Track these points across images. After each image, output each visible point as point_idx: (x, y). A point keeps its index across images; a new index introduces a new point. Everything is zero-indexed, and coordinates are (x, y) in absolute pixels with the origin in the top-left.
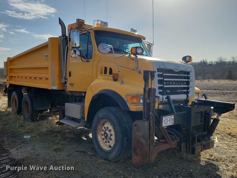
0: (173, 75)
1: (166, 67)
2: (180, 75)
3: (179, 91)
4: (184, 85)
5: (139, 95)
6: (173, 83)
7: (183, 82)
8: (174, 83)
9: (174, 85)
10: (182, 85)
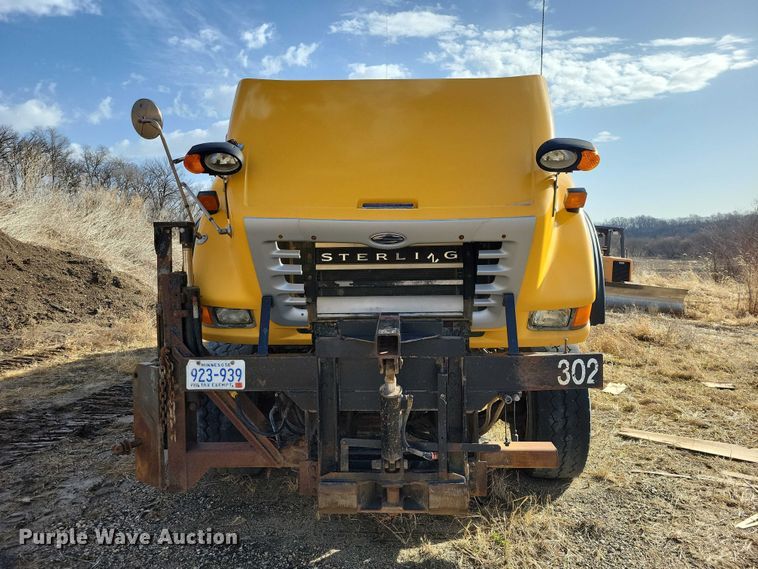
10: (430, 261)
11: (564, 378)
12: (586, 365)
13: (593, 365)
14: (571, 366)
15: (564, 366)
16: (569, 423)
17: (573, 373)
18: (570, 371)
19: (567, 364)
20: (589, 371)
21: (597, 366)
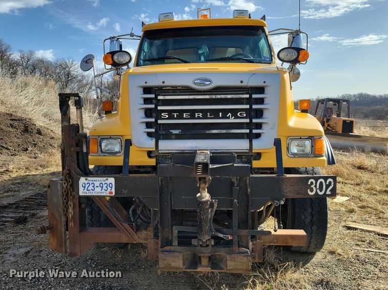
0: (191, 97)
1: (163, 82)
5: (97, 137)
8: (198, 115)
9: (199, 118)
10: (229, 118)
11: (312, 190)
12: (326, 182)
13: (330, 182)
14: (316, 183)
15: (312, 183)
16: (314, 219)
17: (318, 187)
18: (316, 186)
19: (314, 182)
20: (327, 186)
21: (333, 183)
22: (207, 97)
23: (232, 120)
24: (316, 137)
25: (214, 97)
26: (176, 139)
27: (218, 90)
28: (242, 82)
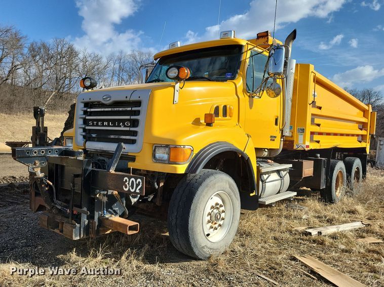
0: (102, 110)
1: (90, 99)
2: (115, 109)
3: (112, 137)
4: (125, 126)
6: (103, 124)
7: (124, 121)
8: (105, 123)
9: (106, 126)
10: (120, 126)
11: (126, 187)
12: (136, 182)
13: (139, 182)
14: (129, 181)
15: (126, 180)
17: (130, 185)
18: (129, 184)
19: (128, 180)
20: (137, 185)
21: (141, 183)
22: (110, 109)
23: (122, 128)
24: (171, 146)
25: (113, 109)
26: (97, 141)
27: (117, 104)
28: (126, 97)
